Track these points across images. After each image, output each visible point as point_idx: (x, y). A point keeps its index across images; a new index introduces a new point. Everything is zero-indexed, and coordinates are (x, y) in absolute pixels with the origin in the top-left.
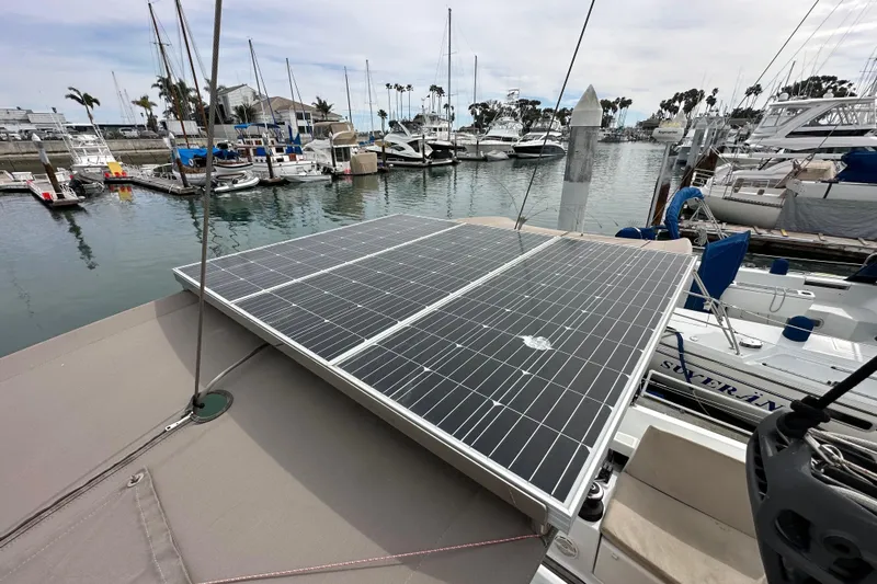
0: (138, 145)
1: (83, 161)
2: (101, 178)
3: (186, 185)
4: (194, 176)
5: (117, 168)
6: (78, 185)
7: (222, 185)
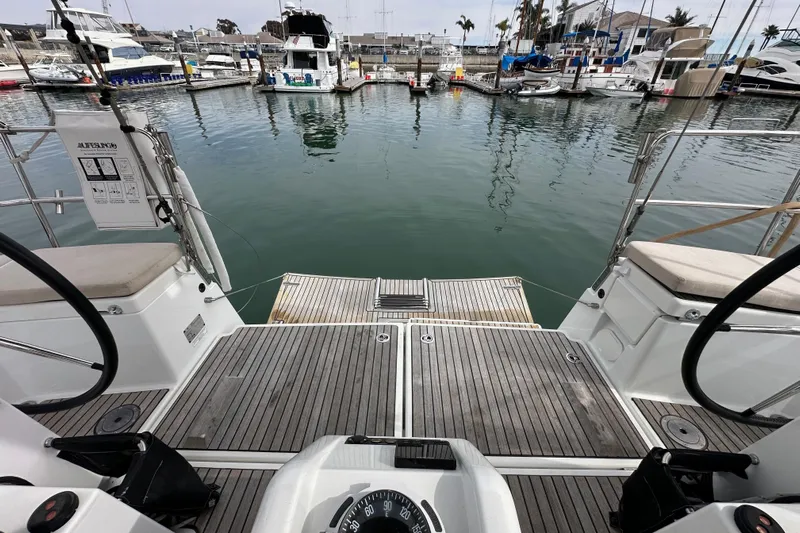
0: (483, 60)
1: (443, 68)
2: (447, 79)
3: (497, 87)
4: (507, 80)
5: (460, 74)
6: (432, 82)
7: (526, 89)
